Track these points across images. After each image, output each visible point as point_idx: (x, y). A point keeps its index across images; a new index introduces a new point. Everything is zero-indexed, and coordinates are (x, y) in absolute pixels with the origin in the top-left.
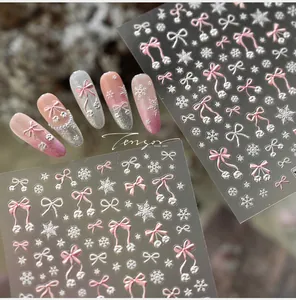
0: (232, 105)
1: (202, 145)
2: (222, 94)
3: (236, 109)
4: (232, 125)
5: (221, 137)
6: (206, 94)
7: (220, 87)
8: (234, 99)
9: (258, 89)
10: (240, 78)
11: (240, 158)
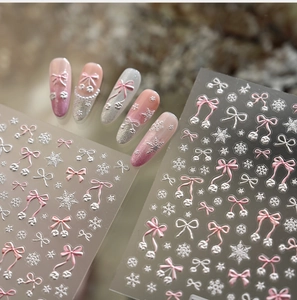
0: (210, 203)
1: (154, 207)
2: (213, 188)
3: (209, 209)
4: (192, 217)
5: (174, 217)
6: (202, 176)
7: (218, 183)
8: (218, 201)
9: (244, 213)
10: (241, 191)
11: (167, 246)
